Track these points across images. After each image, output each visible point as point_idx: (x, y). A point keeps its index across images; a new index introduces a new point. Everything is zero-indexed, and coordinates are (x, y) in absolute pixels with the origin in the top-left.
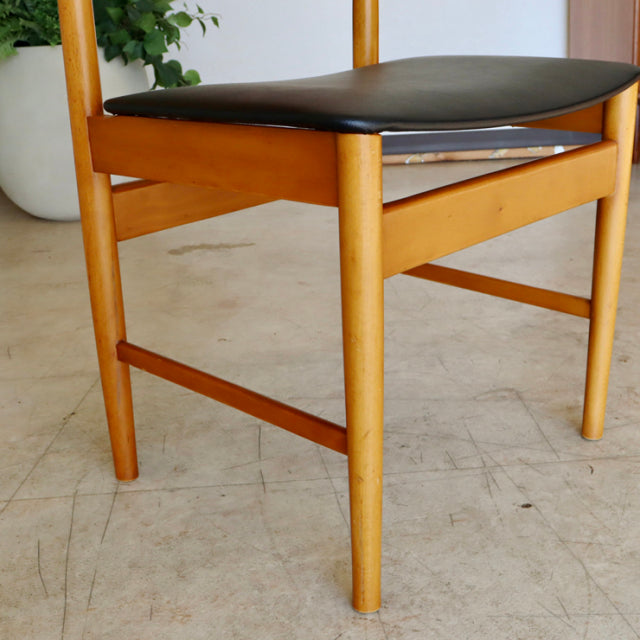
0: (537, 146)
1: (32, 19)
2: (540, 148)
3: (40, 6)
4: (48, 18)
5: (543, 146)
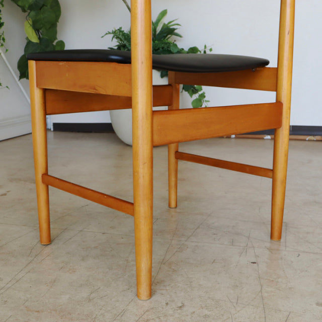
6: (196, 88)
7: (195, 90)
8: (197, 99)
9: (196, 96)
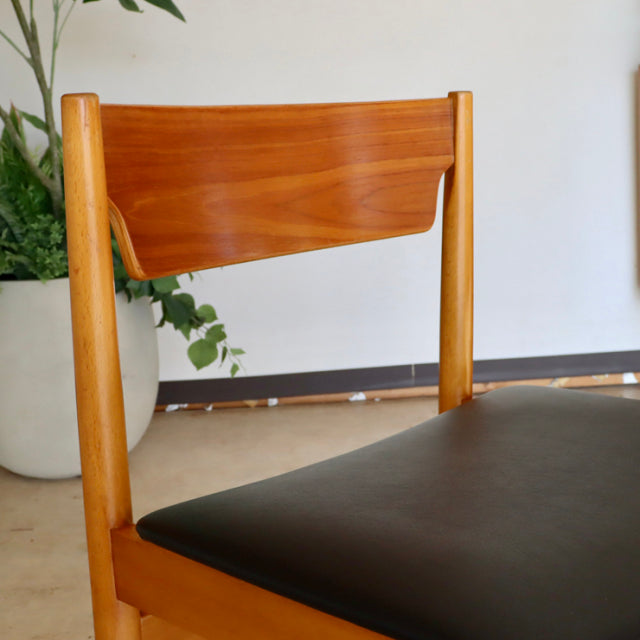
0: (603, 373)
1: (20, 251)
2: (607, 376)
3: (30, 235)
4: (39, 250)
5: (611, 373)
6: (199, 315)
7: (197, 318)
8: (201, 341)
9: (198, 334)
